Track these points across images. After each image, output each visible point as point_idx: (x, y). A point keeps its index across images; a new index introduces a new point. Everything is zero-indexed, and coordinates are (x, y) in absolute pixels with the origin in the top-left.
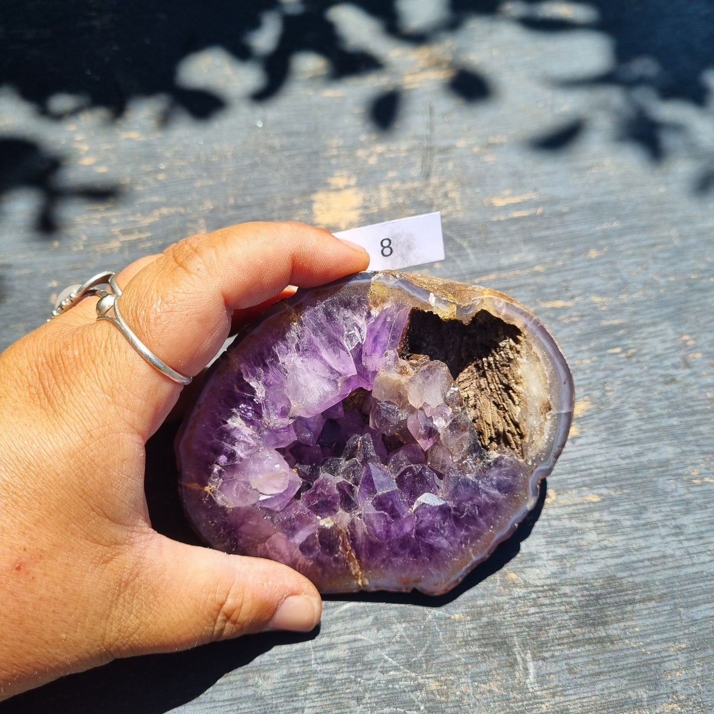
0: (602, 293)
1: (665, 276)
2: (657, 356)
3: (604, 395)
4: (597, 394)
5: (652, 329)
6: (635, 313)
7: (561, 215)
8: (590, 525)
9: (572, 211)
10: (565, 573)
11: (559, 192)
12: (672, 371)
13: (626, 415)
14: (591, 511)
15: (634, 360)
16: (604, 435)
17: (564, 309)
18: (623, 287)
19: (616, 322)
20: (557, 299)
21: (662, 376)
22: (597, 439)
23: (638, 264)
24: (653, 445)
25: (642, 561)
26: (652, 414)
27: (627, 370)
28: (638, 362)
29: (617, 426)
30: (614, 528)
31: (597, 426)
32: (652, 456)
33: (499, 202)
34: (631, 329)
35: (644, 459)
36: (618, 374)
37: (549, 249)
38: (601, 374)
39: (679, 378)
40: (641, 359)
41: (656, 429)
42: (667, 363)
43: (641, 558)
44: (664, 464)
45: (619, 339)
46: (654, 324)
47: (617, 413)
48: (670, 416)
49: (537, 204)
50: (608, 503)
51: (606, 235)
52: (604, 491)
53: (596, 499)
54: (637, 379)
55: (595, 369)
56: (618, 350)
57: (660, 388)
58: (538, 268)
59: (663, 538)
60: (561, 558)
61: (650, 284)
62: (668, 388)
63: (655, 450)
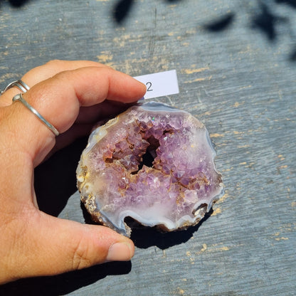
0: (240, 129)
1: (273, 119)
2: (265, 167)
3: (235, 190)
4: (232, 189)
5: (263, 151)
6: (255, 141)
7: (221, 80)
8: (223, 263)
9: (228, 78)
10: (208, 290)
11: (221, 66)
12: (271, 176)
13: (246, 201)
14: (223, 255)
15: (252, 169)
16: (233, 213)
17: (219, 138)
18: (251, 125)
19: (245, 146)
20: (216, 132)
21: (266, 178)
22: (230, 215)
23: (260, 111)
24: (257, 219)
25: (246, 283)
26: (259, 201)
27: (249, 175)
28: (255, 170)
29: (241, 208)
30: (234, 265)
31: (230, 207)
32: (257, 225)
33: (189, 72)
34: (252, 150)
35: (252, 227)
36: (244, 177)
37: (213, 102)
38: (235, 177)
39: (274, 180)
40: (256, 169)
41: (260, 209)
42: (269, 171)
43: (246, 281)
44: (262, 229)
45: (246, 156)
46: (264, 148)
47: (241, 201)
48: (268, 202)
49: (209, 73)
50: (233, 251)
51: (245, 93)
52: (232, 245)
53: (226, 249)
54: (253, 181)
55: (232, 174)
56: (245, 163)
57: (265, 186)
58: (207, 113)
59: (258, 271)
60: (207, 281)
61: (265, 124)
62: (268, 186)
63: (259, 221)
